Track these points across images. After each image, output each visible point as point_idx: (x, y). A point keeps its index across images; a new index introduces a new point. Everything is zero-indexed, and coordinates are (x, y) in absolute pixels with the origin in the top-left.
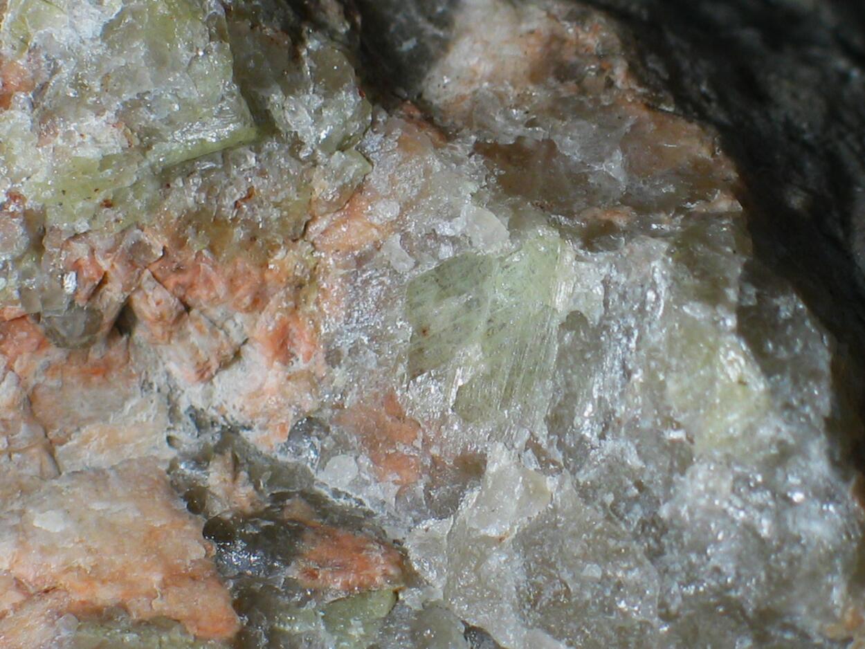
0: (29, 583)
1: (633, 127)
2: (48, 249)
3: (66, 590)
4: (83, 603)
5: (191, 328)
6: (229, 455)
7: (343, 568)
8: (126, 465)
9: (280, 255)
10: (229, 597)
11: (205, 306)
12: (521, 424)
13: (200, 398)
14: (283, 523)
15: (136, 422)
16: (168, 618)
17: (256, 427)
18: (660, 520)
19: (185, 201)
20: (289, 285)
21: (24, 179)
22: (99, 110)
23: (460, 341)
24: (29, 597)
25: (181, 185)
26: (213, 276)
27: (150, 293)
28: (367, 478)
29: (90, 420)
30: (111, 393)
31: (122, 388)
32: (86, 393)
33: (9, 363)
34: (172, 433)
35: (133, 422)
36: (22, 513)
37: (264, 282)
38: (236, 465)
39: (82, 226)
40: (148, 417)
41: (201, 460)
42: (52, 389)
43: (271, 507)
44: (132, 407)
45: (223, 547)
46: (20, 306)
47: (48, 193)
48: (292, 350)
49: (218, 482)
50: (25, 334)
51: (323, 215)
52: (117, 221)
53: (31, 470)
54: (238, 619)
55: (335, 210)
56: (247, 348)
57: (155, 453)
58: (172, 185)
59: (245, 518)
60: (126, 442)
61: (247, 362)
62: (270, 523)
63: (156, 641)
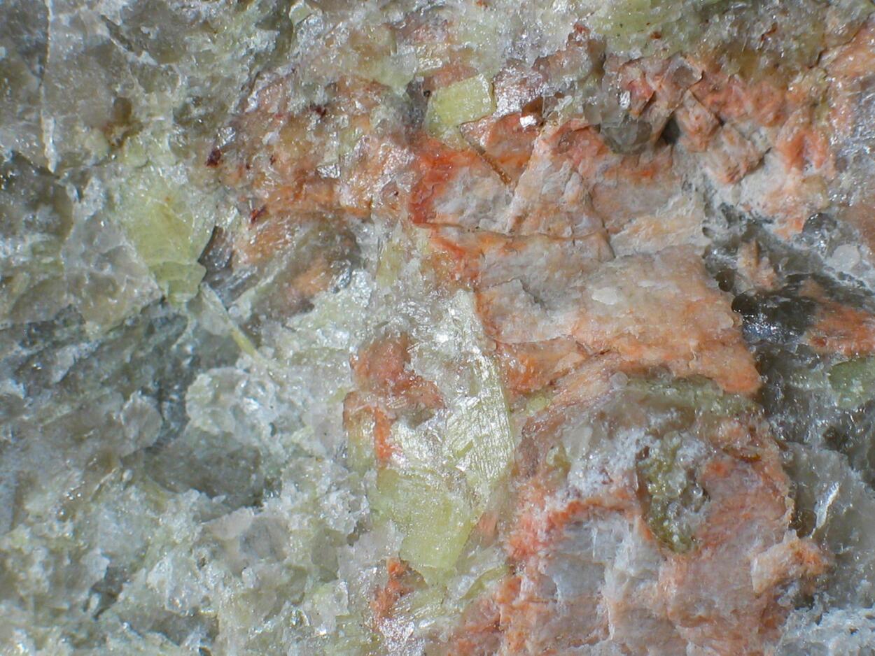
0: (588, 346)
2: (608, 72)
3: (618, 353)
4: (632, 363)
5: (724, 139)
6: (754, 243)
7: (847, 337)
8: (668, 251)
9: (798, 79)
10: (754, 361)
11: (735, 121)
13: (730, 197)
14: (798, 299)
15: (678, 215)
16: (702, 376)
17: (776, 221)
19: (721, 34)
20: (805, 104)
21: (589, 15)
24: (588, 358)
25: (718, 20)
26: (743, 95)
27: (691, 110)
28: (867, 263)
29: (640, 214)
30: (658, 192)
31: (666, 188)
32: (637, 192)
33: (573, 166)
34: (707, 225)
35: (674, 216)
36: (582, 289)
37: (784, 102)
38: (759, 252)
39: (636, 53)
40: (688, 211)
41: (731, 247)
42: (609, 188)
43: (788, 287)
44: (674, 204)
45: (748, 318)
46: (584, 118)
47: (609, 26)
48: (807, 158)
49: (744, 265)
50: (587, 142)
51: (835, 47)
52: (665, 49)
53: (591, 254)
54: (760, 378)
55: (844, 42)
56: (770, 156)
57: (693, 241)
58: (710, 21)
59: (766, 295)
60: (668, 232)
61: (770, 168)
62: (788, 300)
63: (692, 395)
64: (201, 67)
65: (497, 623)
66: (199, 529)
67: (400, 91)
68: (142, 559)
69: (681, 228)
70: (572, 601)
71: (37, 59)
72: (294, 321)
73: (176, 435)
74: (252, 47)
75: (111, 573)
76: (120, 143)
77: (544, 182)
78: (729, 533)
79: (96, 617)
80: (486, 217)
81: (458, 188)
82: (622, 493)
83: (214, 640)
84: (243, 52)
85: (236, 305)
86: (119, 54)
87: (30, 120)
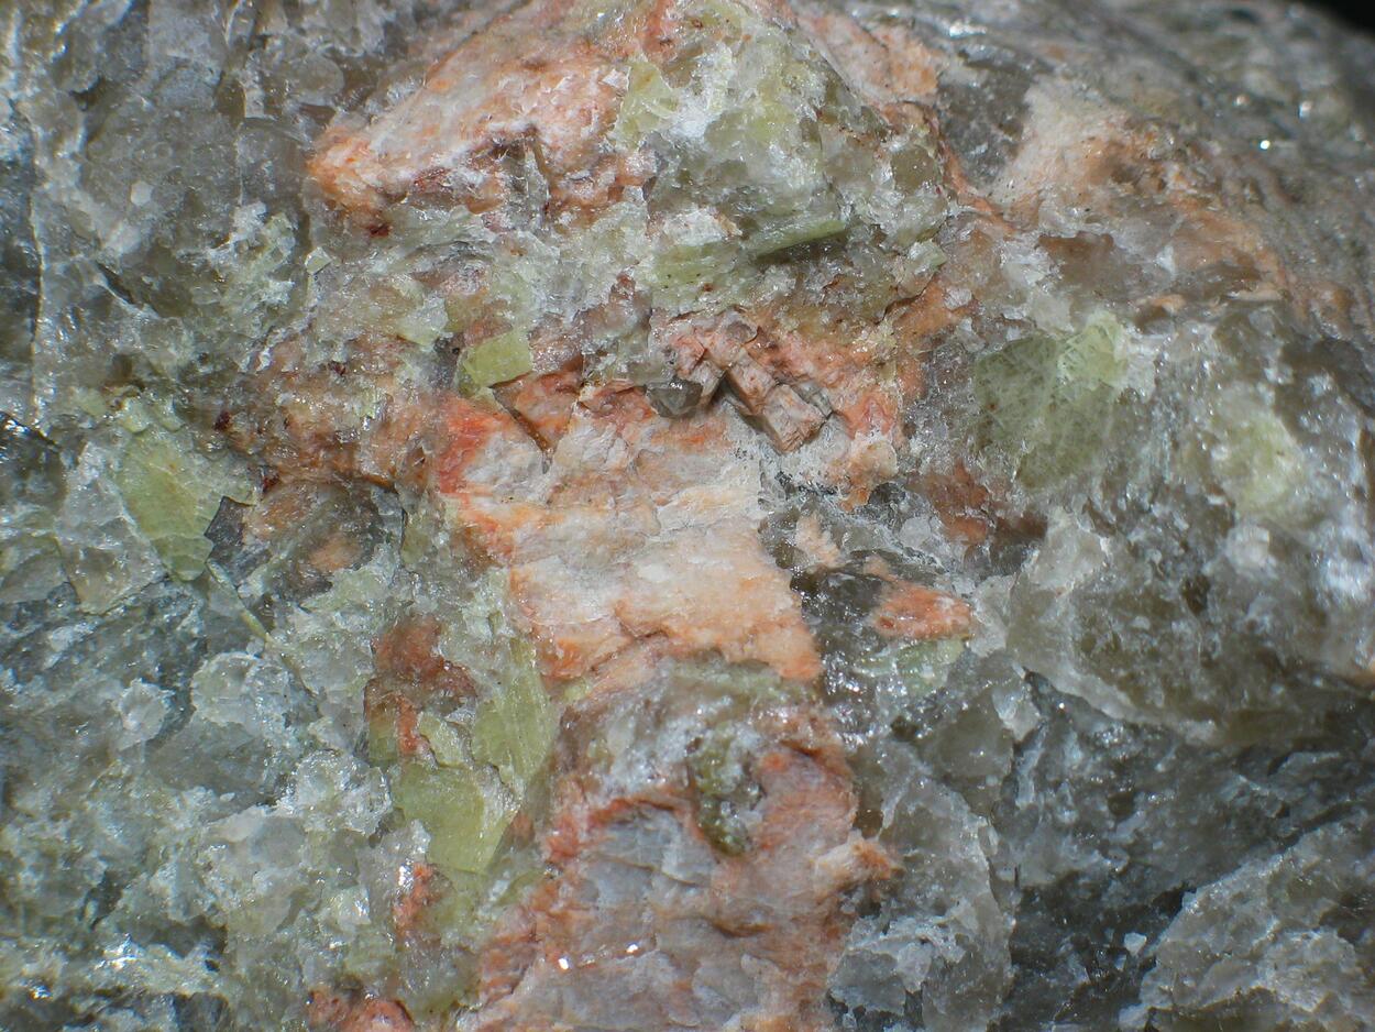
0: (634, 628)
1: (1183, 224)
2: (654, 327)
3: (666, 635)
5: (782, 400)
6: (815, 516)
7: (916, 618)
8: (721, 524)
9: (863, 336)
10: (813, 641)
11: (794, 381)
12: (1079, 489)
13: (789, 465)
14: (863, 577)
15: (731, 485)
16: (758, 660)
17: (839, 490)
18: (1205, 578)
19: (778, 286)
20: (869, 364)
21: (633, 265)
22: (702, 202)
23: (1024, 415)
24: (633, 642)
25: (775, 271)
26: (802, 353)
27: (747, 369)
28: (938, 538)
29: (691, 483)
30: (709, 459)
31: (719, 455)
32: (687, 459)
33: (617, 431)
34: (763, 496)
35: (727, 486)
36: (627, 565)
37: (848, 360)
38: (821, 525)
39: (685, 308)
40: (742, 481)
41: (789, 520)
42: (656, 454)
43: (852, 563)
44: (727, 472)
46: (628, 378)
47: (655, 277)
48: (873, 421)
49: (805, 540)
50: (632, 404)
52: (717, 303)
53: (636, 527)
54: (819, 661)
56: (832, 420)
57: (748, 513)
58: (766, 271)
59: (828, 572)
60: (721, 504)
62: (850, 577)
63: (747, 681)
64: (207, 323)
65: (533, 933)
66: (205, 830)
67: (427, 348)
68: (143, 862)
69: (734, 499)
70: (615, 907)
71: (28, 311)
72: (309, 603)
73: (180, 727)
74: (264, 298)
75: (108, 878)
76: (119, 406)
77: (585, 448)
78: (788, 833)
79: (93, 926)
80: (522, 487)
81: (491, 455)
82: (671, 788)
83: (221, 953)
84: (255, 305)
85: (246, 583)
86: (118, 307)
87: (20, 379)
